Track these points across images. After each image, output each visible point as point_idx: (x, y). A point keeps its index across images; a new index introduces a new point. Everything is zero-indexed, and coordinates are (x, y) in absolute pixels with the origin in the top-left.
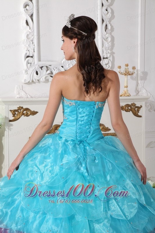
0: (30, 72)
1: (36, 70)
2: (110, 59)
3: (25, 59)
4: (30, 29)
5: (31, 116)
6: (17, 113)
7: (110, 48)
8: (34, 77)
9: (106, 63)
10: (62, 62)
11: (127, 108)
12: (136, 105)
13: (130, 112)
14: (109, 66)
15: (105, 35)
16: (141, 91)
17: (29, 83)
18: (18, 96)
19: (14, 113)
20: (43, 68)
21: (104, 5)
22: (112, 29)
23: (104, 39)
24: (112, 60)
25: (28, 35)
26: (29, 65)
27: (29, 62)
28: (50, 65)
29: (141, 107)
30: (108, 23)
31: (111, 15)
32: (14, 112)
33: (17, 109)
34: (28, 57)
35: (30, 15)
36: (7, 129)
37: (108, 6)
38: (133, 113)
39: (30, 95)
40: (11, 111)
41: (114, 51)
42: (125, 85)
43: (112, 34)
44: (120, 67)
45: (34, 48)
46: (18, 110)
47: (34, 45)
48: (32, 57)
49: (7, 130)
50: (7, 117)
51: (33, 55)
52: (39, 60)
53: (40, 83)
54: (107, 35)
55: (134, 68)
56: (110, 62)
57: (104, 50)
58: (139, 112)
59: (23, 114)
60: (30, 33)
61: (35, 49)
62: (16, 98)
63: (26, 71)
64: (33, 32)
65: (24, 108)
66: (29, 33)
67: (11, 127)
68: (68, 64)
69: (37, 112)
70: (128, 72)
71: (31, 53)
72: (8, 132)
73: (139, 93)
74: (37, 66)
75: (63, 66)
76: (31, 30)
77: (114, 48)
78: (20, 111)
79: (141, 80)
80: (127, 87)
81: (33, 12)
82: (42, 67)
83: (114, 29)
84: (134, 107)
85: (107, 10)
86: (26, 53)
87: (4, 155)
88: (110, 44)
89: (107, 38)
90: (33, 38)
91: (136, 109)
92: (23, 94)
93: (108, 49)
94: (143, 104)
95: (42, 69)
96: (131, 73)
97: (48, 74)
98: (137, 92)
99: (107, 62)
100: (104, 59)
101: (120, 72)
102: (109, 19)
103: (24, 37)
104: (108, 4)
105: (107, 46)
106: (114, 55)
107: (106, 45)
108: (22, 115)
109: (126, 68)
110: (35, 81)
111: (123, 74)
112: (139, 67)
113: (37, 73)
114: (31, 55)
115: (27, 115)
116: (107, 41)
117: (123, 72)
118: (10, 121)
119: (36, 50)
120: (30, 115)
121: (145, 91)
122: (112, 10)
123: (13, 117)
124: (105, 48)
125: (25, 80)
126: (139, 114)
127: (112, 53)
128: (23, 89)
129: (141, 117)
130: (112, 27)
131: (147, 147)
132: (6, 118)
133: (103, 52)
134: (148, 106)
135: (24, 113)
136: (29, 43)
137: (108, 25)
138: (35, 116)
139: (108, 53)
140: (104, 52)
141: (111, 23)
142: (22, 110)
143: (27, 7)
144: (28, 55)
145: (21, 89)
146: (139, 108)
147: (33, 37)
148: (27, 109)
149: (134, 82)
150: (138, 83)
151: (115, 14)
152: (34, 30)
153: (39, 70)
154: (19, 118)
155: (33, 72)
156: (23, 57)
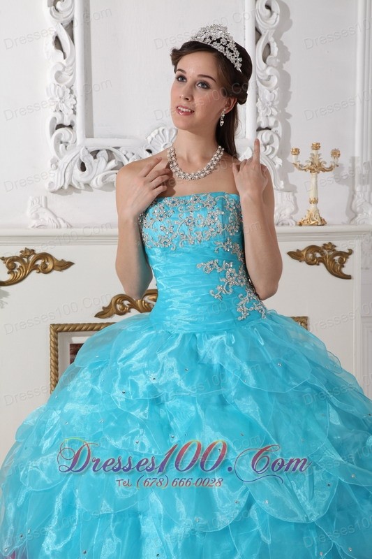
0: (62, 163)
1: (80, 160)
2: (276, 133)
3: (52, 133)
4: (65, 58)
5: (54, 272)
6: (18, 264)
7: (278, 102)
8: (74, 175)
10: (149, 139)
11: (310, 255)
12: (338, 249)
13: (318, 265)
14: (273, 149)
15: (263, 71)
16: (362, 211)
17: (61, 191)
18: (34, 223)
19: (10, 265)
20: (98, 155)
22: (284, 55)
23: (261, 81)
24: (280, 135)
25: (59, 73)
26: (61, 146)
27: (63, 139)
28: (117, 148)
29: (351, 252)
30: (271, 40)
31: (278, 19)
32: (11, 263)
33: (19, 254)
34: (60, 126)
35: (65, 24)
38: (326, 267)
39: (64, 221)
40: (3, 259)
41: (288, 110)
42: (312, 196)
43: (284, 69)
44: (297, 152)
45: (74, 105)
46: (22, 256)
47: (75, 99)
48: (71, 126)
51: (72, 122)
52: (89, 134)
53: (92, 191)
54: (268, 72)
55: (336, 154)
56: (276, 138)
57: (260, 108)
58: (343, 266)
59: (35, 267)
60: (64, 67)
61: (77, 106)
62: (30, 227)
63: (55, 163)
64: (72, 65)
66: (61, 69)
67: (4, 299)
68: (163, 145)
69: (70, 264)
70: (320, 164)
71: (66, 116)
73: (356, 216)
74: (82, 149)
75: (151, 149)
76: (67, 62)
77: (289, 104)
78: (28, 260)
79: (363, 183)
80: (316, 202)
81: (73, 18)
82: (98, 151)
83: (289, 54)
84: (331, 253)
85: (268, 7)
86: (55, 118)
88: (276, 93)
89: (269, 79)
90: (74, 80)
91: (337, 258)
92: (46, 217)
93: (272, 106)
94: (355, 245)
95: (95, 158)
97: (112, 170)
98: (352, 214)
99: (268, 139)
100: (261, 132)
101: (298, 164)
102: (274, 31)
103: (49, 79)
105: (267, 98)
106: (289, 121)
107: (266, 95)
108: (32, 271)
109: (313, 154)
110: (76, 185)
111: (305, 170)
112: (355, 151)
113: (83, 168)
114: (67, 123)
115: (45, 270)
116: (267, 85)
117: (305, 164)
118: (2, 284)
119: (79, 110)
120: (53, 269)
122: (284, 7)
123: (10, 275)
124: (263, 104)
125: (50, 184)
126: (345, 271)
127: (284, 117)
128: (49, 206)
129: (348, 277)
130: (282, 50)
133: (257, 113)
135: (37, 265)
136: (61, 92)
137: (271, 45)
138: (65, 271)
139: (272, 115)
140: (261, 114)
141: (282, 39)
142: (32, 258)
143: (59, 4)
144: (58, 122)
145: (43, 205)
146: (345, 255)
147: (72, 77)
148: (45, 256)
149: (344, 190)
150: (354, 192)
151: (293, 17)
152: (75, 60)
153: (88, 160)
154: (25, 277)
155: (72, 163)
156: (47, 126)
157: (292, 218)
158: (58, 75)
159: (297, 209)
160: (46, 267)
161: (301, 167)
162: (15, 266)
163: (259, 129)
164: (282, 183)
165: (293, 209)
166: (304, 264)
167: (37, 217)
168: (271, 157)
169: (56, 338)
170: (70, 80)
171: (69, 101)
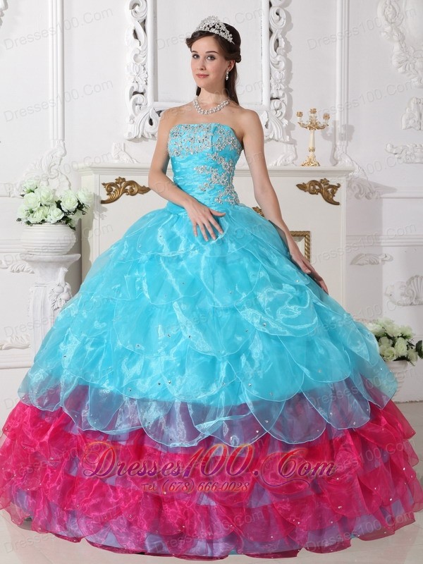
0: (138, 119)
1: (150, 117)
2: (283, 101)
3: (131, 98)
4: (140, 45)
5: (138, 195)
6: (114, 188)
7: (285, 80)
8: (145, 128)
9: (277, 107)
11: (312, 187)
12: (330, 183)
13: (317, 194)
14: (282, 113)
15: (275, 58)
16: (341, 160)
17: (135, 140)
19: (108, 189)
21: (273, 5)
22: (288, 47)
23: (273, 65)
24: (286, 103)
25: (136, 55)
26: (137, 107)
27: (138, 102)
29: (339, 186)
30: (280, 36)
31: (285, 23)
32: (109, 187)
33: (114, 181)
34: (136, 93)
35: (141, 21)
36: (96, 216)
37: (280, 7)
38: (323, 196)
40: (104, 184)
41: (291, 86)
42: (311, 146)
43: (288, 57)
44: (300, 114)
45: (146, 78)
46: (117, 183)
47: (147, 73)
48: (142, 94)
49: (98, 218)
50: (98, 194)
51: (145, 90)
52: (156, 99)
54: (278, 59)
55: (327, 117)
56: (283, 106)
57: (273, 84)
58: (334, 196)
59: (125, 191)
60: (140, 52)
61: (148, 79)
63: (132, 118)
64: (145, 50)
65: (127, 180)
66: (138, 52)
67: (104, 213)
69: (148, 189)
70: (316, 124)
71: (141, 86)
72: (98, 222)
73: (337, 163)
74: (151, 109)
76: (142, 48)
77: (291, 82)
78: (121, 186)
79: (342, 139)
80: (314, 150)
81: (146, 17)
82: (161, 111)
83: (291, 47)
84: (326, 186)
85: (277, 14)
86: (133, 87)
88: (284, 74)
89: (278, 64)
90: (146, 61)
92: (125, 158)
93: (281, 82)
94: (343, 181)
96: (319, 125)
98: (335, 161)
100: (273, 101)
101: (301, 123)
102: (281, 30)
103: (129, 59)
104: (281, 3)
105: (277, 77)
106: (291, 93)
107: (277, 74)
108: (124, 193)
109: (311, 117)
110: (146, 136)
111: (306, 128)
112: (337, 116)
113: (151, 123)
114: (141, 91)
115: (132, 193)
116: (278, 68)
117: (306, 123)
118: (103, 202)
119: (148, 82)
120: (137, 192)
121: (350, 160)
122: (288, 14)
123: (108, 196)
124: (275, 81)
125: (129, 134)
126: (335, 199)
127: (288, 91)
128: (126, 150)
129: (337, 204)
130: (287, 43)
131: (352, 263)
132: (96, 197)
133: (271, 87)
134: (355, 187)
135: (127, 189)
136: (137, 68)
137: (280, 40)
138: (145, 194)
139: (280, 89)
140: (273, 87)
141: (286, 36)
142: (123, 184)
143: (137, 7)
144: (135, 90)
145: (123, 149)
146: (335, 188)
147: (144, 59)
148: (132, 183)
149: (329, 144)
150: (336, 146)
151: (294, 21)
152: (147, 47)
153: (155, 117)
154: (118, 198)
155: (144, 119)
156: (127, 93)
157: (293, 163)
159: (297, 157)
160: (133, 191)
161: (303, 126)
162: (112, 189)
163: (272, 99)
164: (288, 137)
165: (295, 156)
166: (307, 193)
167: (118, 158)
168: (280, 118)
170: (143, 61)
171: (143, 75)
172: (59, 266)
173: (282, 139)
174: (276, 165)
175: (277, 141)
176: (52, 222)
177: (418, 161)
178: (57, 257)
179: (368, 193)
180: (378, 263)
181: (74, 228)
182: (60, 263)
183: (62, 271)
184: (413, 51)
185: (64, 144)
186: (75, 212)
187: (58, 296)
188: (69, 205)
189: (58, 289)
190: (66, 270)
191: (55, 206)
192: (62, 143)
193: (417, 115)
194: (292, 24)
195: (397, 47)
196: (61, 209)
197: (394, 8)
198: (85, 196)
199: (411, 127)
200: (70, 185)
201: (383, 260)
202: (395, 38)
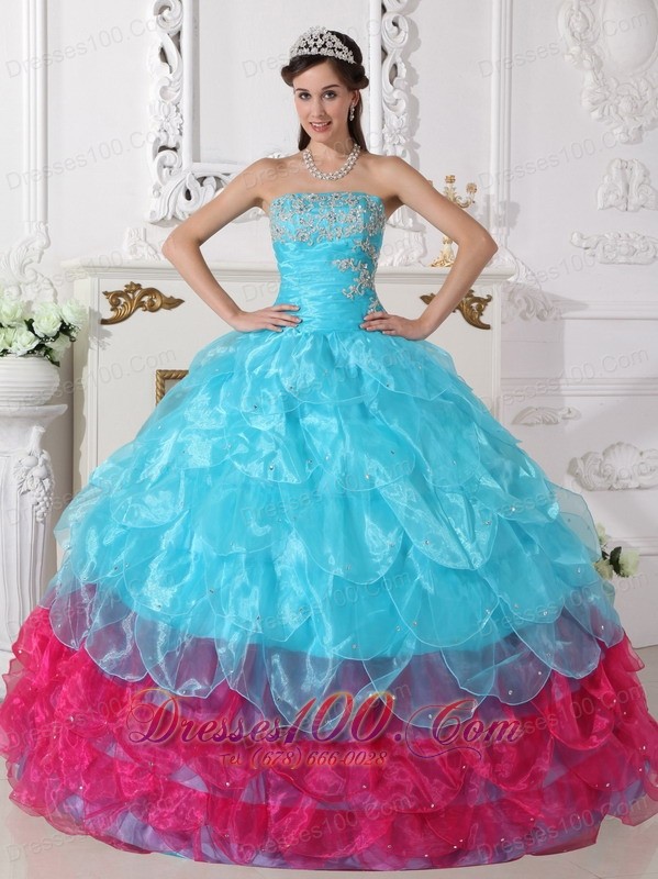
0: (166, 190)
1: (185, 187)
3: (155, 156)
4: (171, 72)
5: (162, 310)
6: (123, 300)
7: (406, 130)
8: (178, 204)
12: (475, 295)
15: (390, 94)
17: (163, 223)
19: (114, 301)
20: (205, 182)
21: (388, 10)
22: (413, 78)
23: (387, 105)
25: (164, 89)
26: (165, 171)
27: (167, 163)
28: (227, 175)
29: (490, 299)
30: (399, 60)
31: (408, 38)
32: (114, 298)
33: (123, 289)
34: (163, 148)
35: (173, 34)
36: (94, 345)
37: (400, 13)
38: (463, 315)
40: (106, 293)
41: (416, 139)
43: (413, 93)
45: (180, 125)
46: (127, 291)
47: (182, 117)
48: (175, 149)
49: (95, 347)
50: (96, 310)
51: (178, 144)
52: (196, 158)
54: (396, 95)
55: (472, 188)
57: (387, 135)
58: (482, 315)
59: (141, 304)
60: (171, 82)
61: (184, 126)
63: (157, 189)
64: (179, 80)
65: (143, 287)
66: (167, 84)
67: (106, 340)
69: (180, 302)
70: (455, 199)
71: (171, 137)
72: (96, 353)
74: (188, 175)
76: (174, 76)
77: (417, 132)
78: (134, 296)
79: (499, 224)
81: (182, 27)
82: (204, 178)
83: (417, 76)
84: (469, 299)
85: (395, 24)
86: (159, 139)
87: (84, 418)
88: (404, 119)
89: (396, 104)
90: (180, 97)
92: (146, 251)
93: (400, 133)
94: (497, 291)
95: (202, 185)
102: (402, 50)
103: (153, 94)
104: (399, 7)
105: (394, 124)
106: (418, 151)
107: (393, 120)
108: (137, 308)
109: (447, 188)
110: (180, 216)
112: (491, 188)
113: (188, 196)
114: (172, 144)
115: (152, 308)
116: (394, 110)
118: (104, 322)
119: (185, 131)
120: (161, 307)
121: (512, 259)
122: (412, 25)
123: (113, 312)
124: (390, 131)
125: (152, 214)
126: (484, 320)
127: (413, 146)
128: (148, 240)
129: (487, 327)
130: (411, 70)
131: (514, 423)
132: (92, 313)
133: (383, 140)
134: (519, 301)
135: (144, 302)
136: (166, 109)
137: (399, 66)
138: (173, 310)
139: (399, 143)
140: (387, 141)
141: (409, 60)
143: (166, 12)
144: (162, 144)
145: (142, 237)
146: (484, 302)
147: (178, 94)
148: (152, 292)
151: (422, 35)
152: (182, 75)
153: (194, 187)
154: (129, 315)
155: (176, 190)
156: (149, 149)
157: (419, 261)
158: (164, 90)
159: (426, 252)
160: (153, 304)
162: (119, 302)
165: (422, 251)
169: (163, 386)
170: (175, 98)
171: (175, 120)
172: (30, 425)
173: (401, 224)
174: (392, 264)
175: (394, 227)
176: (20, 353)
177: (622, 259)
178: (26, 409)
179: (541, 310)
180: (557, 423)
181: (57, 364)
182: (33, 419)
183: (36, 432)
184: (615, 85)
185: (47, 230)
186: (56, 337)
187: (28, 470)
188: (46, 326)
189: (28, 461)
190: (42, 430)
191: (25, 327)
192: (43, 227)
193: (621, 186)
194: (419, 40)
195: (589, 77)
196: (33, 332)
197: (584, 16)
198: (73, 312)
199: (611, 206)
200: (55, 294)
201: (564, 418)
202: (586, 64)
